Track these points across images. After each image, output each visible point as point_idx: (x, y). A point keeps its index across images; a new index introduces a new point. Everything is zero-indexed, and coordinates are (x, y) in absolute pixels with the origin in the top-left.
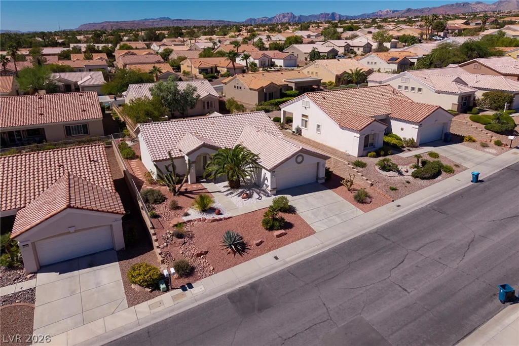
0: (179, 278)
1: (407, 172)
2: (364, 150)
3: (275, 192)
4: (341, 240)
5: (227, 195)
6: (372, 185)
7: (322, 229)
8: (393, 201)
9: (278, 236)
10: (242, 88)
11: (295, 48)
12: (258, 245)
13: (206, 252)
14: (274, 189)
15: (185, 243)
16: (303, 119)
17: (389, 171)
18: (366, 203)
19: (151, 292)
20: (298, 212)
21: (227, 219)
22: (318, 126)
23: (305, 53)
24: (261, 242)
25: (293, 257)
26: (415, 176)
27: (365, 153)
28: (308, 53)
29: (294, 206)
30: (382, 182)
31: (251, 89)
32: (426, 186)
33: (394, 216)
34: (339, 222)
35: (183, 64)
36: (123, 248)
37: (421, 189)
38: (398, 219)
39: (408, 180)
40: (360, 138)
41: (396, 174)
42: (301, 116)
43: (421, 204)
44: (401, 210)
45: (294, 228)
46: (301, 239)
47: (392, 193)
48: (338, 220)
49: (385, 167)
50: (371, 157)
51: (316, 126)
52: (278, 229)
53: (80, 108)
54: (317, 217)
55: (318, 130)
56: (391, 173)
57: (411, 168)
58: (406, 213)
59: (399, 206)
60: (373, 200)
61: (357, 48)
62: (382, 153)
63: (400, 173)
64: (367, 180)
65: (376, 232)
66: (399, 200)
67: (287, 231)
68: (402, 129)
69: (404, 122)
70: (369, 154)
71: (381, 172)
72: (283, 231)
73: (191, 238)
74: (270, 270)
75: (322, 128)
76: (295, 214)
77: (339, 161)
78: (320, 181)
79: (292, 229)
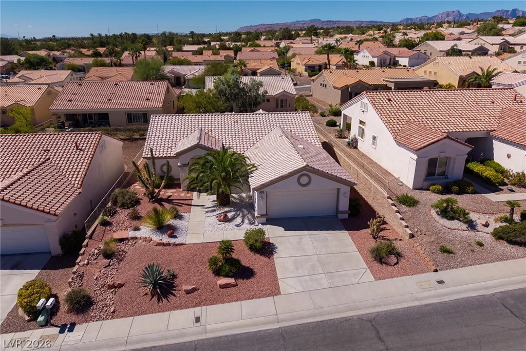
0: (68, 312)
1: (487, 225)
2: (425, 180)
3: (264, 220)
4: (309, 317)
5: (207, 212)
6: (412, 236)
7: (293, 291)
8: (436, 271)
9: (223, 287)
10: (327, 86)
11: (428, 44)
12: (188, 292)
13: (121, 286)
14: (262, 215)
15: (109, 265)
16: (360, 127)
17: (452, 218)
18: (386, 264)
19: (29, 321)
20: (275, 256)
21: (177, 245)
22: (374, 138)
23: (440, 51)
24: (194, 290)
25: (221, 325)
26: (499, 235)
27: (426, 184)
28: (443, 51)
29: (276, 245)
30: (430, 236)
31: (335, 88)
32: (513, 258)
33: (422, 299)
34: (326, 285)
35: (293, 61)
36: (59, 255)
37: (501, 260)
38: (427, 305)
39: (481, 240)
40: (418, 162)
41: (464, 226)
42: (358, 122)
43: (486, 289)
44: (442, 290)
45: (252, 279)
46: (252, 298)
47: (441, 257)
48: (325, 283)
49: (448, 212)
50: (434, 192)
51: (372, 138)
52: (227, 276)
53: (145, 96)
54: (297, 269)
55: (373, 143)
56: (455, 224)
57: (496, 221)
58: (446, 299)
59: (440, 282)
60: (403, 262)
61: (520, 47)
62: (455, 188)
63: (472, 225)
64: (407, 227)
65: (370, 321)
66: (448, 271)
67: (240, 281)
68: (509, 156)
69: (513, 145)
70: (431, 188)
71: (437, 218)
72: (232, 281)
73: (121, 260)
74: (178, 336)
75: (378, 141)
76: (269, 258)
77: (379, 190)
78: (341, 216)
79: (248, 281)
